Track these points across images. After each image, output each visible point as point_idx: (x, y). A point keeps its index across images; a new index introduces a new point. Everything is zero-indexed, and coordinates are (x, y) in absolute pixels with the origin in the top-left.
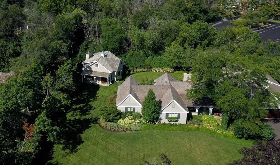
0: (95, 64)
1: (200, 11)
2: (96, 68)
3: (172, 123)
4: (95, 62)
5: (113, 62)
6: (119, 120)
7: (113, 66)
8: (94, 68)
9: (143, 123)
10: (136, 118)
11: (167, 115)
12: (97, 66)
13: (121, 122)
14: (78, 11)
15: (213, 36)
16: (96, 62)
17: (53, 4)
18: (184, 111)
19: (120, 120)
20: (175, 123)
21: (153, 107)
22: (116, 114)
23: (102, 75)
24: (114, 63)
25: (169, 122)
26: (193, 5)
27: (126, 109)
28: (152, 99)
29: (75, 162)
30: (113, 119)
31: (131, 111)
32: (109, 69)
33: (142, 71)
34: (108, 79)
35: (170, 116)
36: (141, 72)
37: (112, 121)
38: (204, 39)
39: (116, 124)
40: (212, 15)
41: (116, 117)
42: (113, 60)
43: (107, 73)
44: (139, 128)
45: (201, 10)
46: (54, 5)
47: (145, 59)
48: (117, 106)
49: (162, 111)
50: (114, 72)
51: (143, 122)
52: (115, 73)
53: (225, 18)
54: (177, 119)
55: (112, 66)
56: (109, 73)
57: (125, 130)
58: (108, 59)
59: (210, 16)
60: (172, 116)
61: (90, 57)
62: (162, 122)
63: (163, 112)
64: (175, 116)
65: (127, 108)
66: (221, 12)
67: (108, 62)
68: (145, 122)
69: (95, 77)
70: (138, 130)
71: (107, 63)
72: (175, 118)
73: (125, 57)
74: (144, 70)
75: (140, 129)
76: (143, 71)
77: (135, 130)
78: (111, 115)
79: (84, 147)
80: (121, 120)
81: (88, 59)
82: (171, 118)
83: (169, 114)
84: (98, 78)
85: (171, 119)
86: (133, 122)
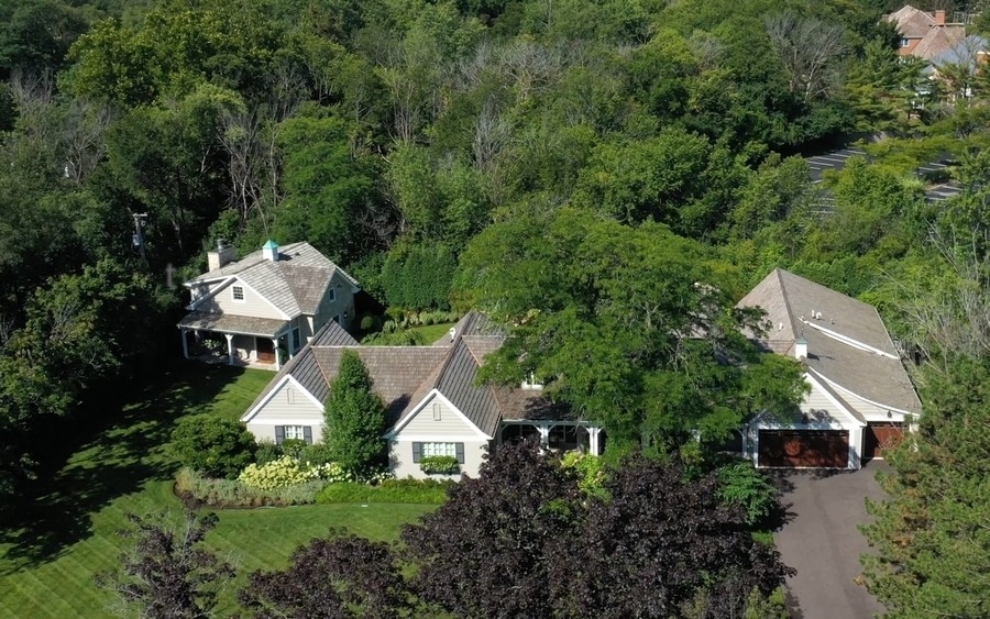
0: (232, 286)
1: (768, 102)
2: (238, 301)
3: (437, 478)
4: (230, 278)
5: (304, 282)
6: (243, 468)
7: (305, 293)
8: (226, 302)
9: (332, 480)
10: (308, 463)
11: (418, 448)
12: (238, 294)
13: (251, 476)
14: (210, 92)
15: (728, 186)
16: (234, 280)
17: (116, 67)
18: (475, 434)
19: (247, 470)
20: (446, 478)
21: (355, 415)
22: (229, 445)
23: (253, 329)
24: (309, 284)
25: (425, 476)
26: (726, 79)
27: (281, 430)
28: (352, 385)
29: (28, 595)
30: (222, 466)
31: (296, 440)
32: (281, 306)
33: (435, 321)
34: (276, 342)
35: (429, 452)
36: (431, 323)
37: (218, 472)
38: (690, 200)
39: (231, 484)
40: (823, 119)
41: (232, 456)
42: (307, 272)
43: (274, 322)
44: (309, 497)
45: (775, 100)
46: (119, 71)
47: (450, 276)
48: (245, 419)
49: (398, 433)
50: (301, 319)
51: (332, 476)
52: (310, 320)
53: (883, 135)
54: (454, 465)
55: (300, 295)
56: (282, 321)
57: (258, 501)
58: (289, 268)
59: (813, 126)
60: (438, 454)
61: (224, 263)
62: (401, 473)
63: (400, 438)
64: (449, 454)
65: (283, 427)
66: (867, 113)
67: (289, 279)
68: (340, 474)
69: (229, 338)
70: (306, 503)
71: (280, 284)
72: (448, 459)
73: (379, 266)
74: (444, 316)
75: (312, 500)
76: (441, 322)
77: (294, 503)
78: (212, 450)
79: (85, 552)
80: (251, 468)
81: (215, 270)
82: (433, 459)
83: (426, 446)
84: (241, 341)
85: (432, 465)
86: (291, 475)
